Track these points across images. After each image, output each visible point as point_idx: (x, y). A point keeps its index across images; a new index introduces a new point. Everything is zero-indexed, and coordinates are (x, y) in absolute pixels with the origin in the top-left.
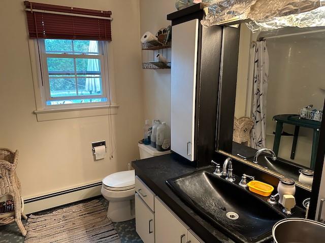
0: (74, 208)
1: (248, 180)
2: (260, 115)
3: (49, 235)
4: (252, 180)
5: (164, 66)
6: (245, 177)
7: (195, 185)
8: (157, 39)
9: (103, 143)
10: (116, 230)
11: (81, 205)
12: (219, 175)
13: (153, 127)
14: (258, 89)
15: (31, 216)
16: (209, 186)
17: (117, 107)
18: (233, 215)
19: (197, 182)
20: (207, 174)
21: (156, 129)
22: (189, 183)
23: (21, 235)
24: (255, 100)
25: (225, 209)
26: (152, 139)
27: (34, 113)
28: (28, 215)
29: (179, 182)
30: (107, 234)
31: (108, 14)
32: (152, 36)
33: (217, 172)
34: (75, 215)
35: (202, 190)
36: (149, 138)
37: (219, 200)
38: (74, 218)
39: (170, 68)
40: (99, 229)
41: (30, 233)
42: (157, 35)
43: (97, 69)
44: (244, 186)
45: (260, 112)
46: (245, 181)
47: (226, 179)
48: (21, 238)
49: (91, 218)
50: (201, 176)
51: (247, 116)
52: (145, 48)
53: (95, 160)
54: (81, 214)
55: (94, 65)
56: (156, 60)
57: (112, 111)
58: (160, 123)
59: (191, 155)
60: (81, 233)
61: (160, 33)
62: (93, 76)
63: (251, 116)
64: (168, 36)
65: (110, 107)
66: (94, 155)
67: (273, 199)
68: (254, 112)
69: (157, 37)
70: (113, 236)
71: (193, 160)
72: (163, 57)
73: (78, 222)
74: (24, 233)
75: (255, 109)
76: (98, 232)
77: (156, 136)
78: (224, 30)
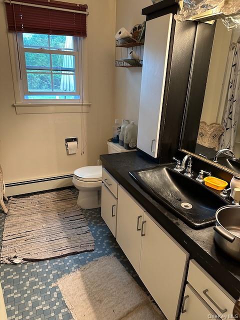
0: (48, 195)
1: (205, 175)
2: (231, 122)
3: (26, 215)
4: (209, 176)
5: (136, 64)
6: (202, 173)
7: (155, 178)
8: (131, 35)
9: (76, 140)
10: (84, 215)
11: (54, 193)
12: (179, 170)
13: (122, 126)
14: (233, 95)
15: (11, 198)
16: (168, 180)
17: (89, 106)
18: (187, 205)
19: (158, 175)
20: (167, 170)
21: (124, 128)
22: (150, 176)
23: (3, 212)
24: (228, 107)
25: (180, 200)
26: (120, 138)
27: (13, 106)
28: (9, 197)
29: (141, 174)
30: (76, 218)
31: (84, 8)
32: (126, 32)
33: (177, 168)
34: (49, 200)
35: (161, 183)
36: (118, 136)
37: (176, 192)
38: (48, 202)
39: (141, 66)
40: (69, 213)
41: (11, 211)
42: (132, 32)
43: (71, 66)
44: (201, 181)
45: (231, 119)
46: (201, 177)
47: (185, 174)
48: (3, 214)
49: (63, 204)
50: (162, 171)
51: (218, 123)
52: (119, 44)
53: (68, 154)
54: (54, 200)
55: (68, 61)
56: (129, 57)
57: (85, 109)
58: (129, 123)
59: (154, 152)
60: (53, 215)
61: (135, 29)
62: (68, 72)
63: (222, 122)
64: (142, 32)
65: (82, 105)
66: (67, 150)
67: (225, 192)
68: (225, 119)
69: (131, 33)
70: (81, 220)
71: (156, 157)
72: (136, 54)
73: (52, 207)
74: (6, 211)
75: (226, 116)
76: (68, 215)
77: (124, 135)
78: (198, 26)
